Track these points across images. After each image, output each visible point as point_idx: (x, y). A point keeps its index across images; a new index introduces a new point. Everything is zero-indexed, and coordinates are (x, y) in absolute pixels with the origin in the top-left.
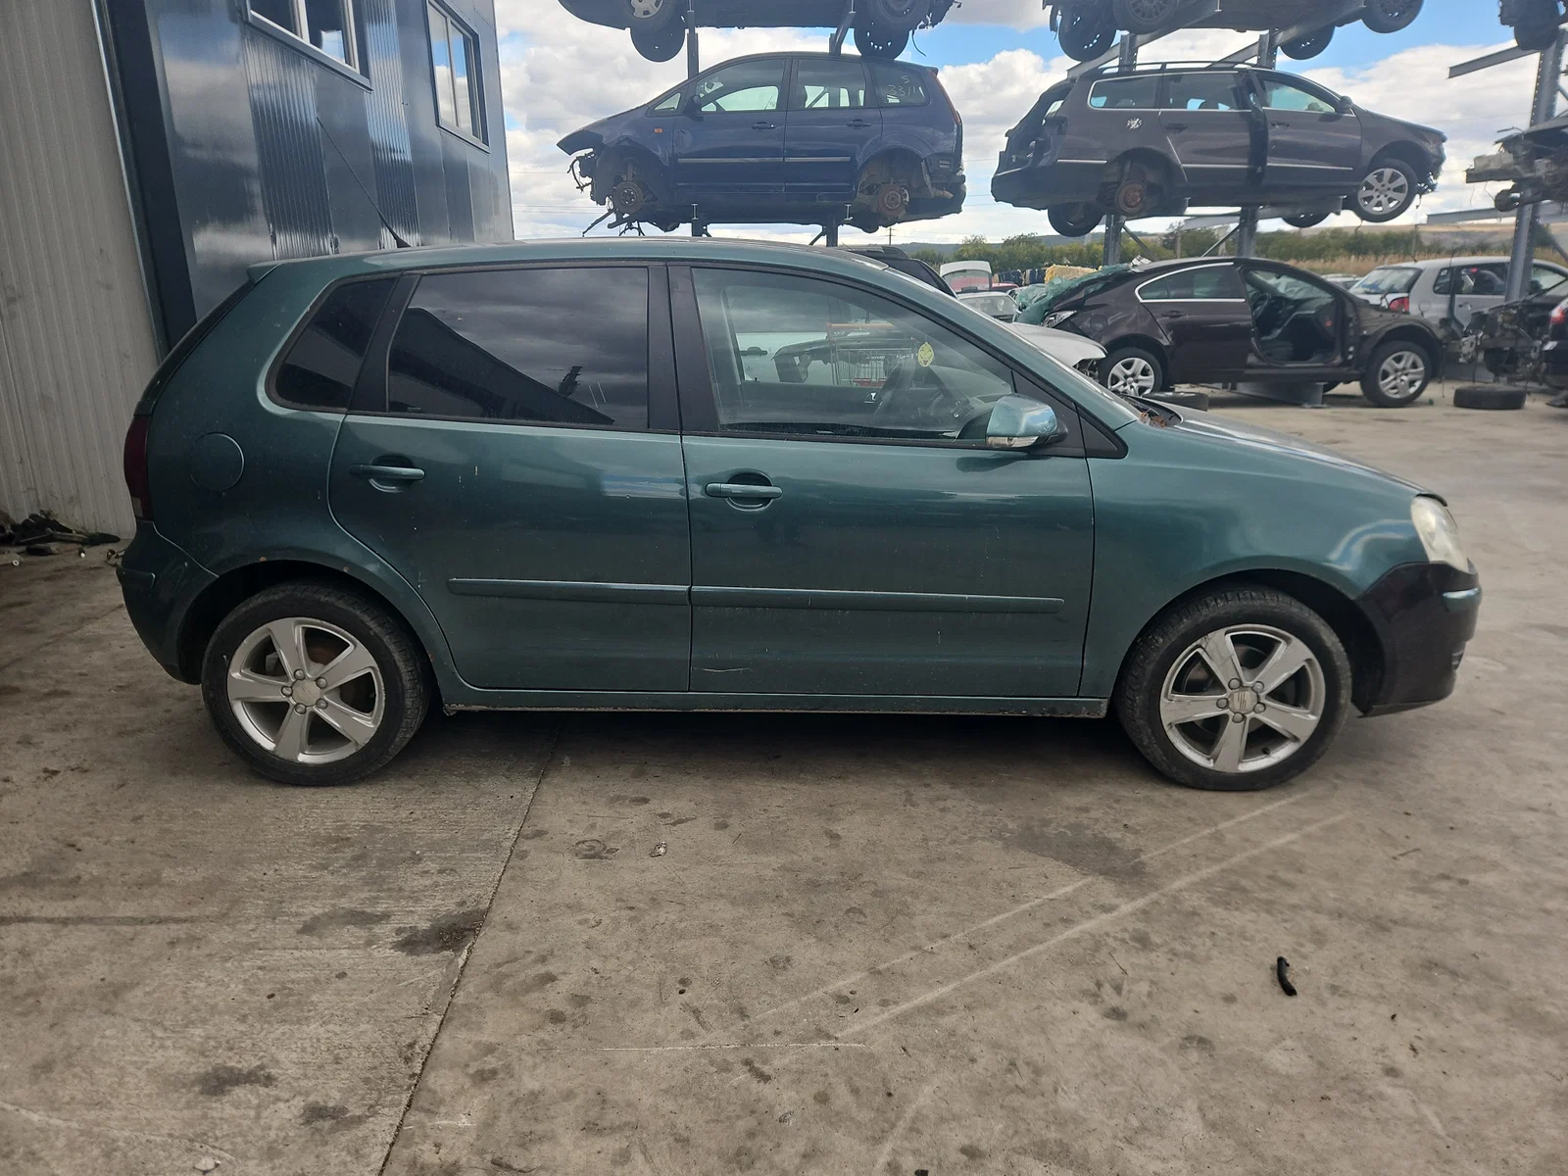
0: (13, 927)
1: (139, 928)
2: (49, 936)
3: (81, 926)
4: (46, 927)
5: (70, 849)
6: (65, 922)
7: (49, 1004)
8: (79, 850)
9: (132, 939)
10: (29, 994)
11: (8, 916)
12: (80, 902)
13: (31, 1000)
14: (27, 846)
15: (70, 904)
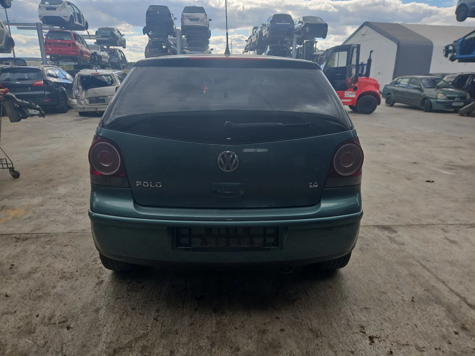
0: (457, 291)
1: (430, 269)
2: (451, 282)
3: (441, 278)
4: (449, 285)
5: (415, 300)
6: (444, 283)
7: (467, 270)
8: (413, 298)
9: (435, 268)
10: (468, 275)
11: (455, 295)
12: (434, 284)
13: (470, 274)
14: (424, 313)
15: (436, 285)
